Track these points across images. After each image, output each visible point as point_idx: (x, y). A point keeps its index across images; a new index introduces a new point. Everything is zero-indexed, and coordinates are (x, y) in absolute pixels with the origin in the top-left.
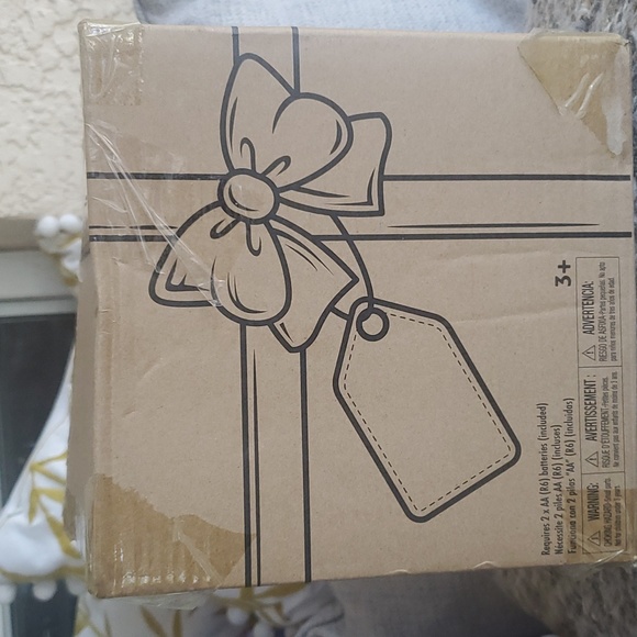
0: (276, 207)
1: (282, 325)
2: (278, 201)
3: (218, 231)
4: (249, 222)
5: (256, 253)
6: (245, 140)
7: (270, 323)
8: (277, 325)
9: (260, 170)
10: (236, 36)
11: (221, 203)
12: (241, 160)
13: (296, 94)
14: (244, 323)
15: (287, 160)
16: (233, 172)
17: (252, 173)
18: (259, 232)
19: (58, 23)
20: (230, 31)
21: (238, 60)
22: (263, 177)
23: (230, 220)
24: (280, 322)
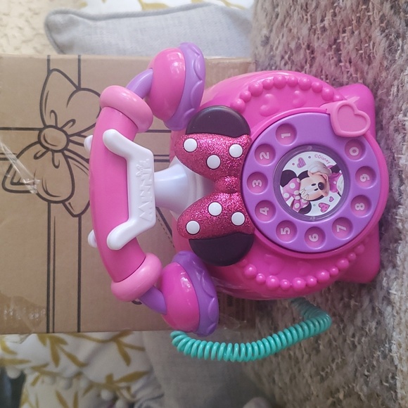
0: (67, 144)
1: (70, 204)
2: (69, 141)
3: (38, 155)
4: (54, 151)
5: (57, 167)
6: (52, 111)
7: (63, 202)
8: (67, 203)
9: (59, 126)
10: (49, 61)
11: (39, 142)
12: (50, 121)
13: (79, 88)
14: (50, 202)
15: (73, 121)
16: (46, 127)
17: (56, 127)
18: (59, 157)
19: (24, 42)
20: (46, 58)
21: (50, 72)
22: (61, 129)
23: (44, 150)
24: (69, 201)
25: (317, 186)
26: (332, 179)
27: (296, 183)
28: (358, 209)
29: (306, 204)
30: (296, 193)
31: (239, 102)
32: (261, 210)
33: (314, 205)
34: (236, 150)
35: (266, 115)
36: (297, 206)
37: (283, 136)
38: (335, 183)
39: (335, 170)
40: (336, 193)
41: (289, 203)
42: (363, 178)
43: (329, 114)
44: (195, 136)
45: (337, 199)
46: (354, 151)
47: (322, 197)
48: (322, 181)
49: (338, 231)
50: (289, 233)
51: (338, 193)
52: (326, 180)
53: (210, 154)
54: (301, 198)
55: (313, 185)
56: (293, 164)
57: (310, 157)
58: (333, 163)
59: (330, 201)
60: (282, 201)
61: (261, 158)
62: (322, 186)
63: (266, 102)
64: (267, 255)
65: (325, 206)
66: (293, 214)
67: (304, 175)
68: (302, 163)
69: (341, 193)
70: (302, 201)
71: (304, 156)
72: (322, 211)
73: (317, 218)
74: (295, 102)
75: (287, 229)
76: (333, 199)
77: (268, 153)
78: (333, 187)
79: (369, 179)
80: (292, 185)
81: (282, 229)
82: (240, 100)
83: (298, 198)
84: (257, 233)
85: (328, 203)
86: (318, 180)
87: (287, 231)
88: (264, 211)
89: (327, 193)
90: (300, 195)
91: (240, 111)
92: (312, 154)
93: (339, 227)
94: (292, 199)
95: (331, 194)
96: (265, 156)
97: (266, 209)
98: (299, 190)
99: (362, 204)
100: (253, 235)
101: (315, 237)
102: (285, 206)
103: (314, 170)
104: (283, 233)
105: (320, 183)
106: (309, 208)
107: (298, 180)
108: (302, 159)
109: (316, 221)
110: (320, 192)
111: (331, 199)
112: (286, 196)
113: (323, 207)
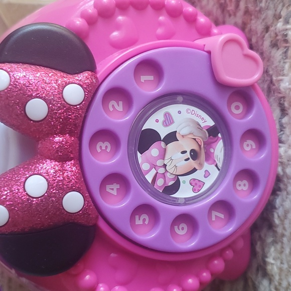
25: (188, 155)
26: (208, 145)
27: (160, 148)
28: (239, 188)
29: (173, 179)
30: (159, 163)
31: (79, 22)
32: (108, 188)
33: (184, 182)
34: (74, 93)
35: (118, 46)
36: (160, 182)
37: (143, 78)
38: (212, 150)
39: (212, 132)
40: (213, 166)
41: (149, 178)
42: (248, 145)
43: (209, 53)
44: (7, 66)
45: (215, 174)
46: (237, 108)
47: (194, 170)
48: (196, 147)
49: (214, 219)
50: (147, 222)
51: (216, 166)
52: (200, 146)
53: (31, 97)
54: (166, 171)
55: (184, 152)
56: (157, 121)
57: (180, 112)
58: (211, 123)
59: (205, 177)
60: (139, 174)
61: (111, 109)
62: (194, 155)
63: (118, 27)
64: (113, 255)
65: (199, 184)
66: (154, 194)
67: (172, 137)
68: (168, 120)
69: (220, 165)
70: (168, 175)
71: (173, 109)
72: (194, 190)
73: (188, 201)
74: (160, 31)
75: (144, 216)
76: (208, 174)
77: (121, 103)
78: (209, 157)
79: (254, 147)
80: (154, 151)
81: (137, 217)
82: (80, 20)
83: (162, 171)
84: (102, 224)
85: (203, 179)
86: (189, 146)
87: (144, 220)
88: (113, 189)
89: (201, 165)
90: (165, 166)
91: (81, 36)
92: (184, 108)
93: (215, 214)
94: (153, 172)
95: (207, 166)
96: (117, 106)
97: (116, 186)
98: (163, 159)
99: (245, 182)
100: (96, 227)
101: (183, 229)
102: (143, 182)
103: (185, 131)
104: (139, 222)
105: (192, 151)
106: (176, 187)
107: (163, 144)
108: (169, 114)
109: (185, 204)
110: (192, 163)
111: (207, 174)
112: (145, 167)
113: (196, 184)
